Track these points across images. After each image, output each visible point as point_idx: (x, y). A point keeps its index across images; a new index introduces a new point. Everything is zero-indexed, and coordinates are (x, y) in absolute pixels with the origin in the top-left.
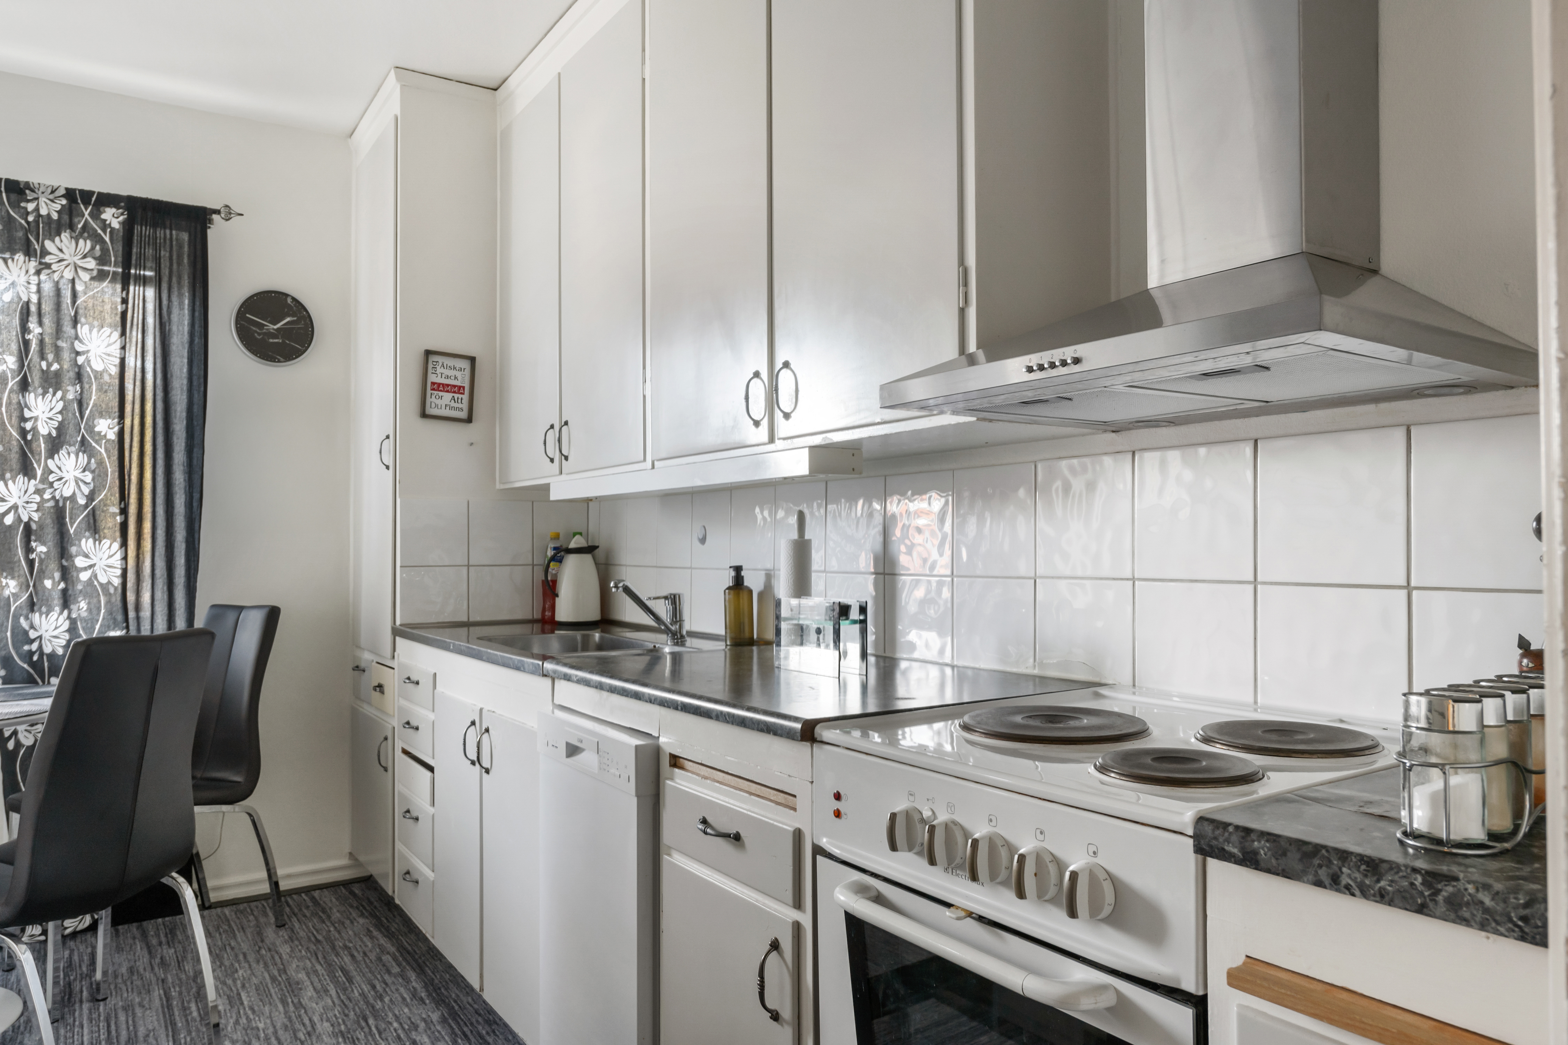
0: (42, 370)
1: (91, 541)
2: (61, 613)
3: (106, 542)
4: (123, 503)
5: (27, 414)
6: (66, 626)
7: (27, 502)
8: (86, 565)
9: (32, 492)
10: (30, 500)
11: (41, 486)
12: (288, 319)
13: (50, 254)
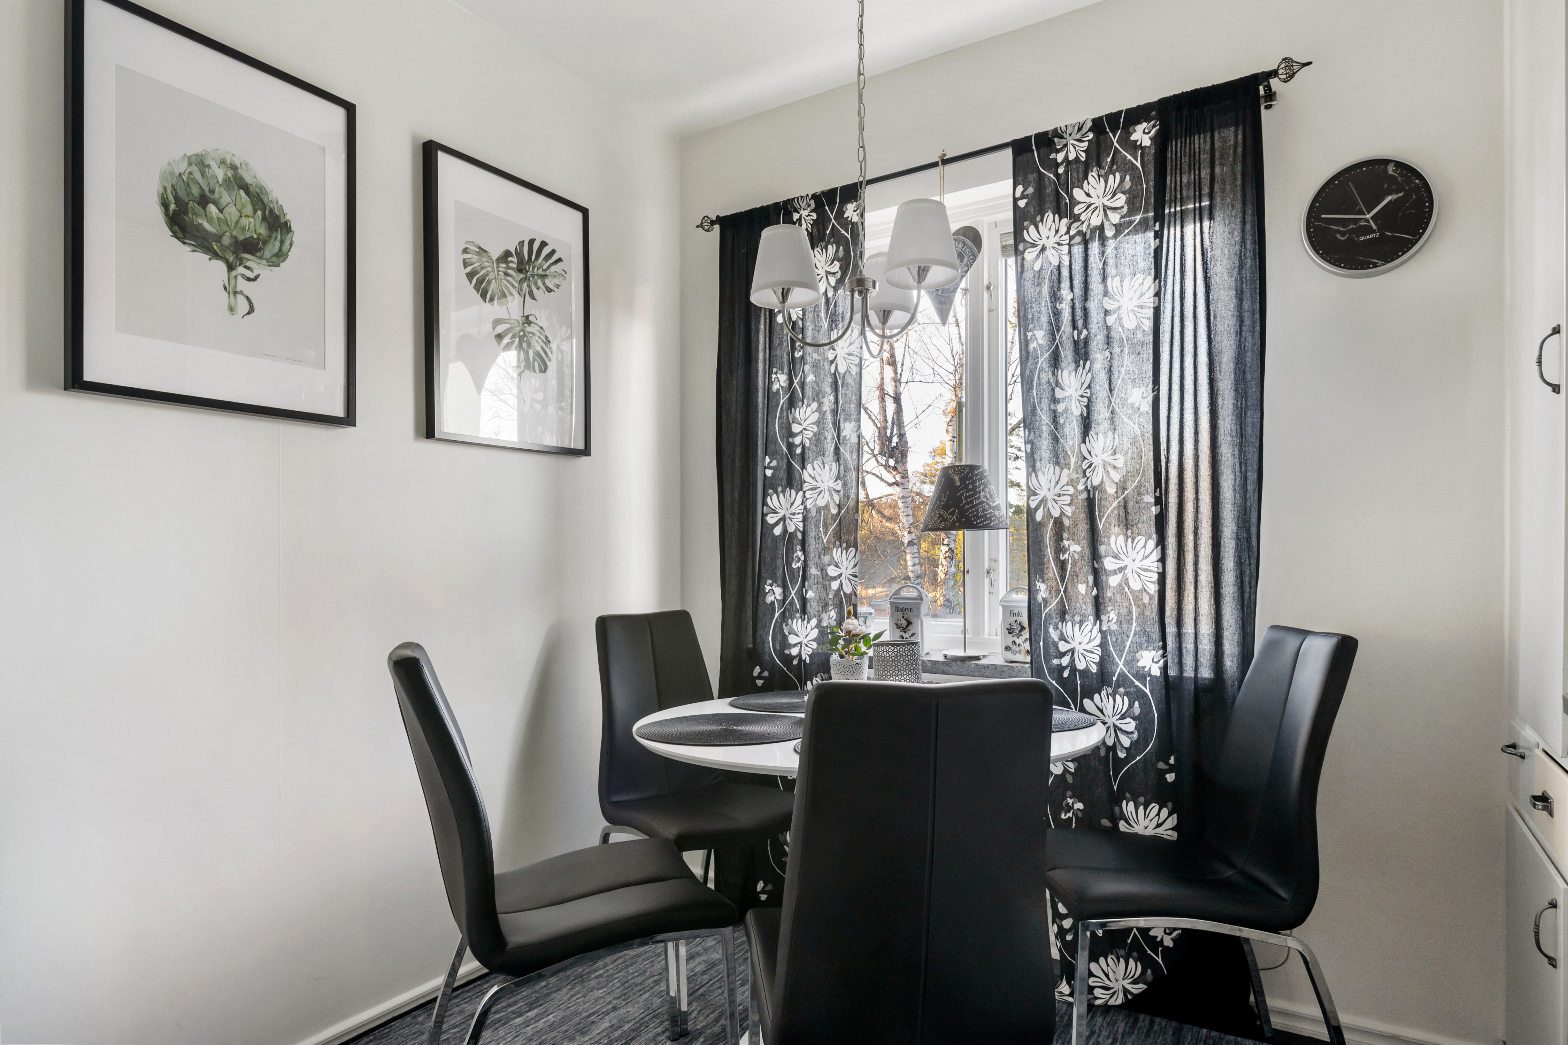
0: (1075, 341)
1: (1121, 538)
2: (1095, 624)
3: (1141, 540)
4: (1158, 490)
5: (1059, 393)
6: (1098, 641)
7: (1059, 495)
8: (1116, 567)
9: (1065, 483)
10: (1062, 493)
11: (1074, 476)
12: (1389, 198)
13: (1079, 203)
